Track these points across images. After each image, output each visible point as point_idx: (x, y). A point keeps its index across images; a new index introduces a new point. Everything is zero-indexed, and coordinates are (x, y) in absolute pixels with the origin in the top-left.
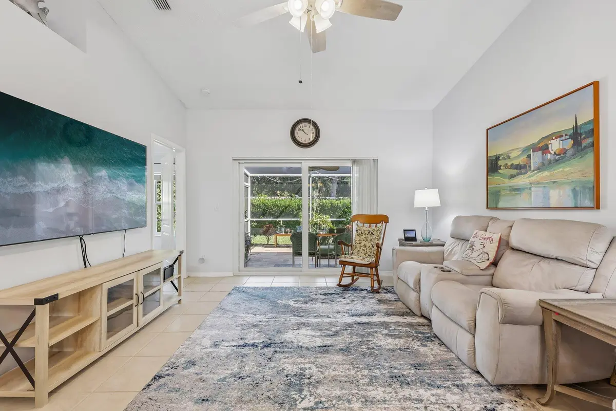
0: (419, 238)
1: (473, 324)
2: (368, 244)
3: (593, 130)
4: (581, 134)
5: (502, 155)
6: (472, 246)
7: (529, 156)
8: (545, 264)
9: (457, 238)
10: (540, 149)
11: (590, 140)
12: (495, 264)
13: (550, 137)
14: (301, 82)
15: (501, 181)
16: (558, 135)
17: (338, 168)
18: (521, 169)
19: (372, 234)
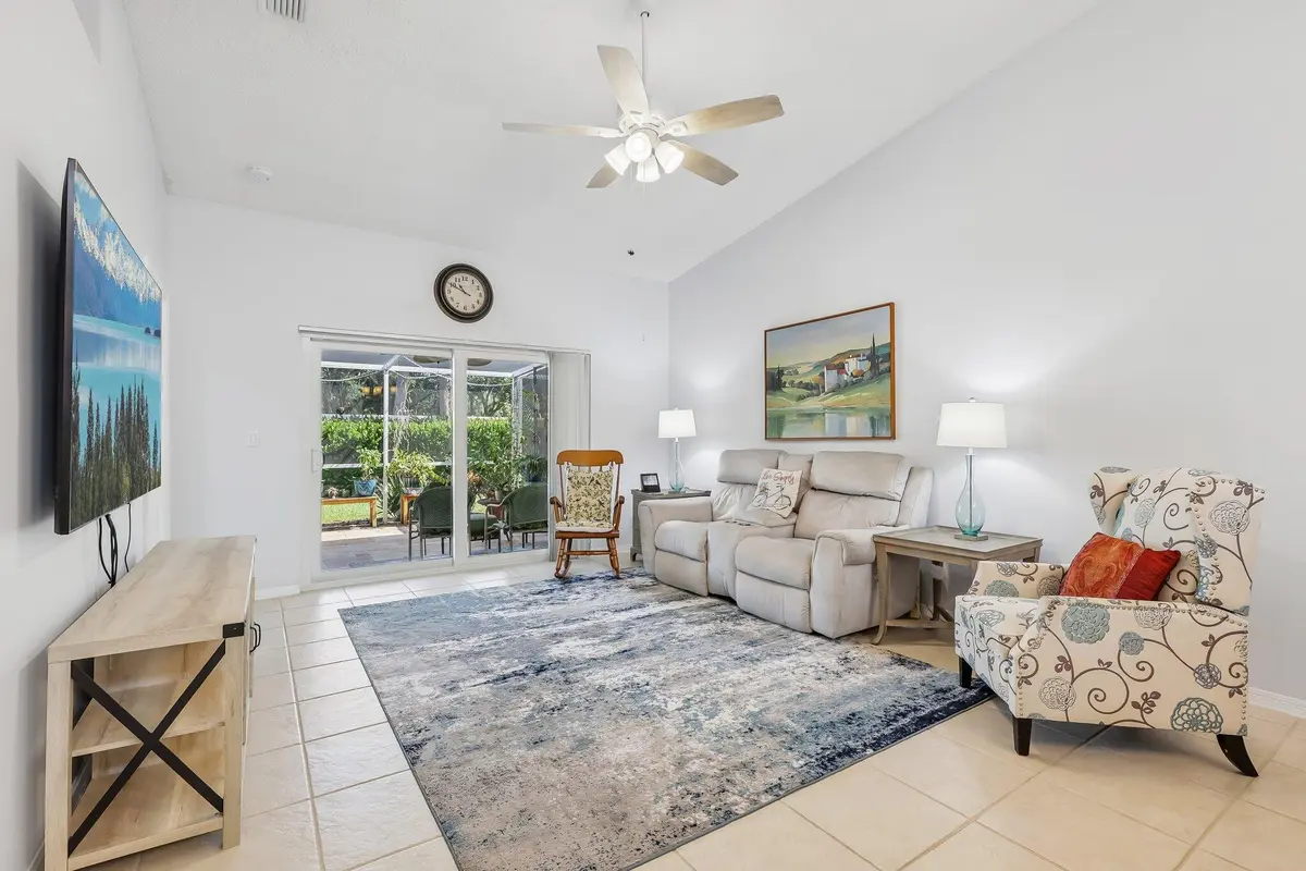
0: (665, 487)
1: (808, 577)
2: (593, 502)
3: (890, 354)
4: (878, 357)
5: (787, 368)
6: (764, 490)
7: (822, 375)
8: (854, 502)
9: (731, 483)
10: (835, 367)
11: (887, 365)
12: (796, 511)
13: (846, 355)
14: (632, 253)
15: (785, 402)
16: (855, 354)
17: (488, 362)
18: (814, 389)
19: (597, 483)
